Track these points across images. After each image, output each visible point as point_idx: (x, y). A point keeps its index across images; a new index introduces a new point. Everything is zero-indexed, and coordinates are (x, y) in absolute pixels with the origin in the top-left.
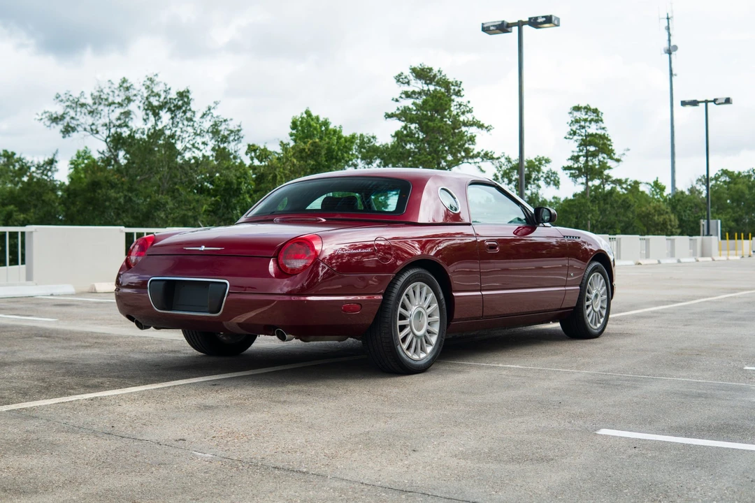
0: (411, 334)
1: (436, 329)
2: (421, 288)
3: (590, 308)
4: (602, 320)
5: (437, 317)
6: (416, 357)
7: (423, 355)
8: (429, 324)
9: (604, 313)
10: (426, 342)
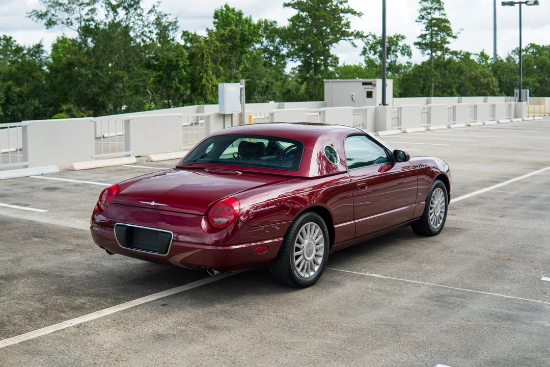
0: (304, 260)
1: (321, 253)
2: (311, 225)
3: (433, 214)
4: (441, 221)
5: (322, 245)
6: (307, 276)
7: (312, 273)
8: (316, 250)
9: (442, 216)
10: (314, 263)
